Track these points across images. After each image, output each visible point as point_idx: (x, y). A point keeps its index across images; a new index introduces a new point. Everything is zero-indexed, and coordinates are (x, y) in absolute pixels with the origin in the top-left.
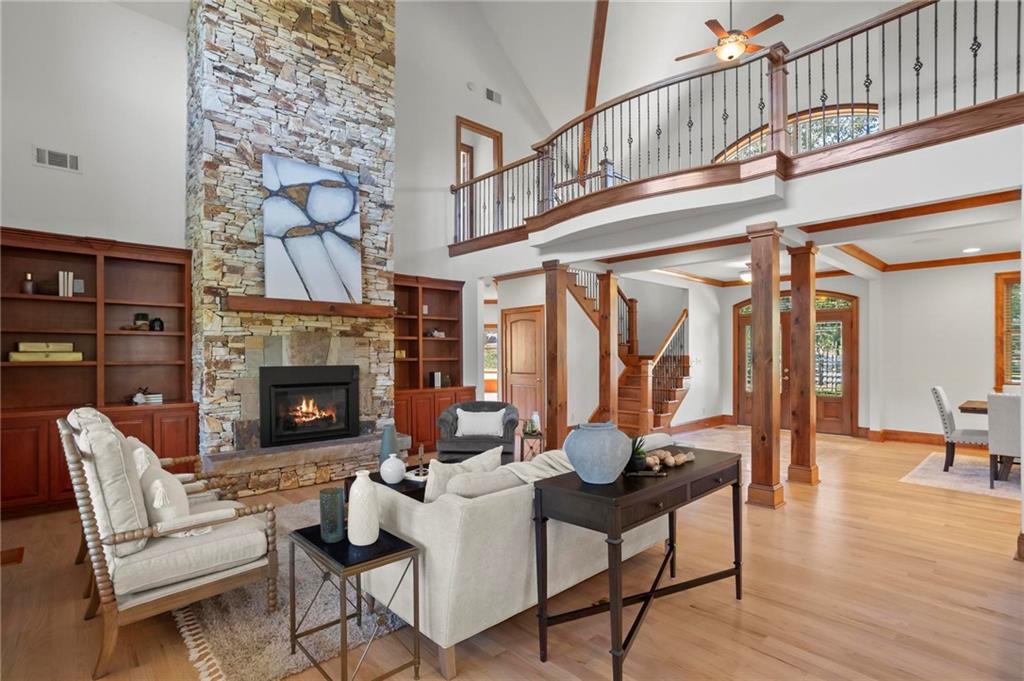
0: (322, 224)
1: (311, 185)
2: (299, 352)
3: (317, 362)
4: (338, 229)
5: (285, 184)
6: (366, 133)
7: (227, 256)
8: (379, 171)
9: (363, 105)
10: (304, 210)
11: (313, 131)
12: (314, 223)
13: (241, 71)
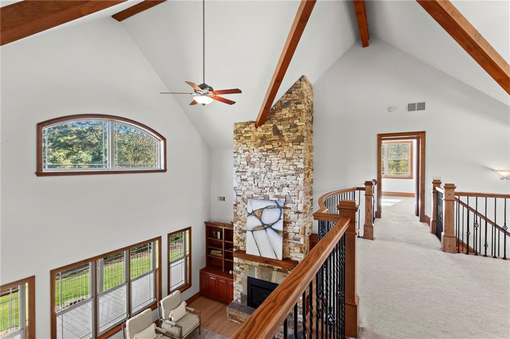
0: (266, 225)
1: (263, 209)
2: (261, 274)
3: (267, 280)
4: (273, 227)
5: (254, 210)
6: (290, 180)
7: (240, 235)
8: (295, 196)
9: (288, 167)
10: (260, 220)
11: (266, 185)
12: (264, 224)
13: (243, 170)
